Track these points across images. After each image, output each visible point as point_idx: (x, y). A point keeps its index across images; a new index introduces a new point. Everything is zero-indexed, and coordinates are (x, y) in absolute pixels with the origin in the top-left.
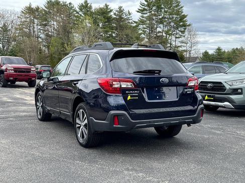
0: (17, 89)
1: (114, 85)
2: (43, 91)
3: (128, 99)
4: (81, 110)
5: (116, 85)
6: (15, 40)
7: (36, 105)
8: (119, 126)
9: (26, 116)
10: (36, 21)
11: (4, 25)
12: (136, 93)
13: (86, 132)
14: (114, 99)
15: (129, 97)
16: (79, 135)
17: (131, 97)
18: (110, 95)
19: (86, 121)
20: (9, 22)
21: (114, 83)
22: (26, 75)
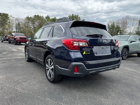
0: (21, 46)
1: (74, 44)
2: (28, 47)
3: (84, 54)
4: (49, 59)
5: (76, 44)
6: (22, 29)
7: (25, 54)
8: (78, 73)
9: (20, 59)
10: (30, 22)
11: (19, 23)
12: (89, 50)
13: (53, 74)
14: (74, 54)
15: (84, 52)
16: (48, 74)
17: (85, 53)
18: (71, 51)
19: (53, 67)
20: (20, 22)
21: (74, 42)
22: (25, 40)
